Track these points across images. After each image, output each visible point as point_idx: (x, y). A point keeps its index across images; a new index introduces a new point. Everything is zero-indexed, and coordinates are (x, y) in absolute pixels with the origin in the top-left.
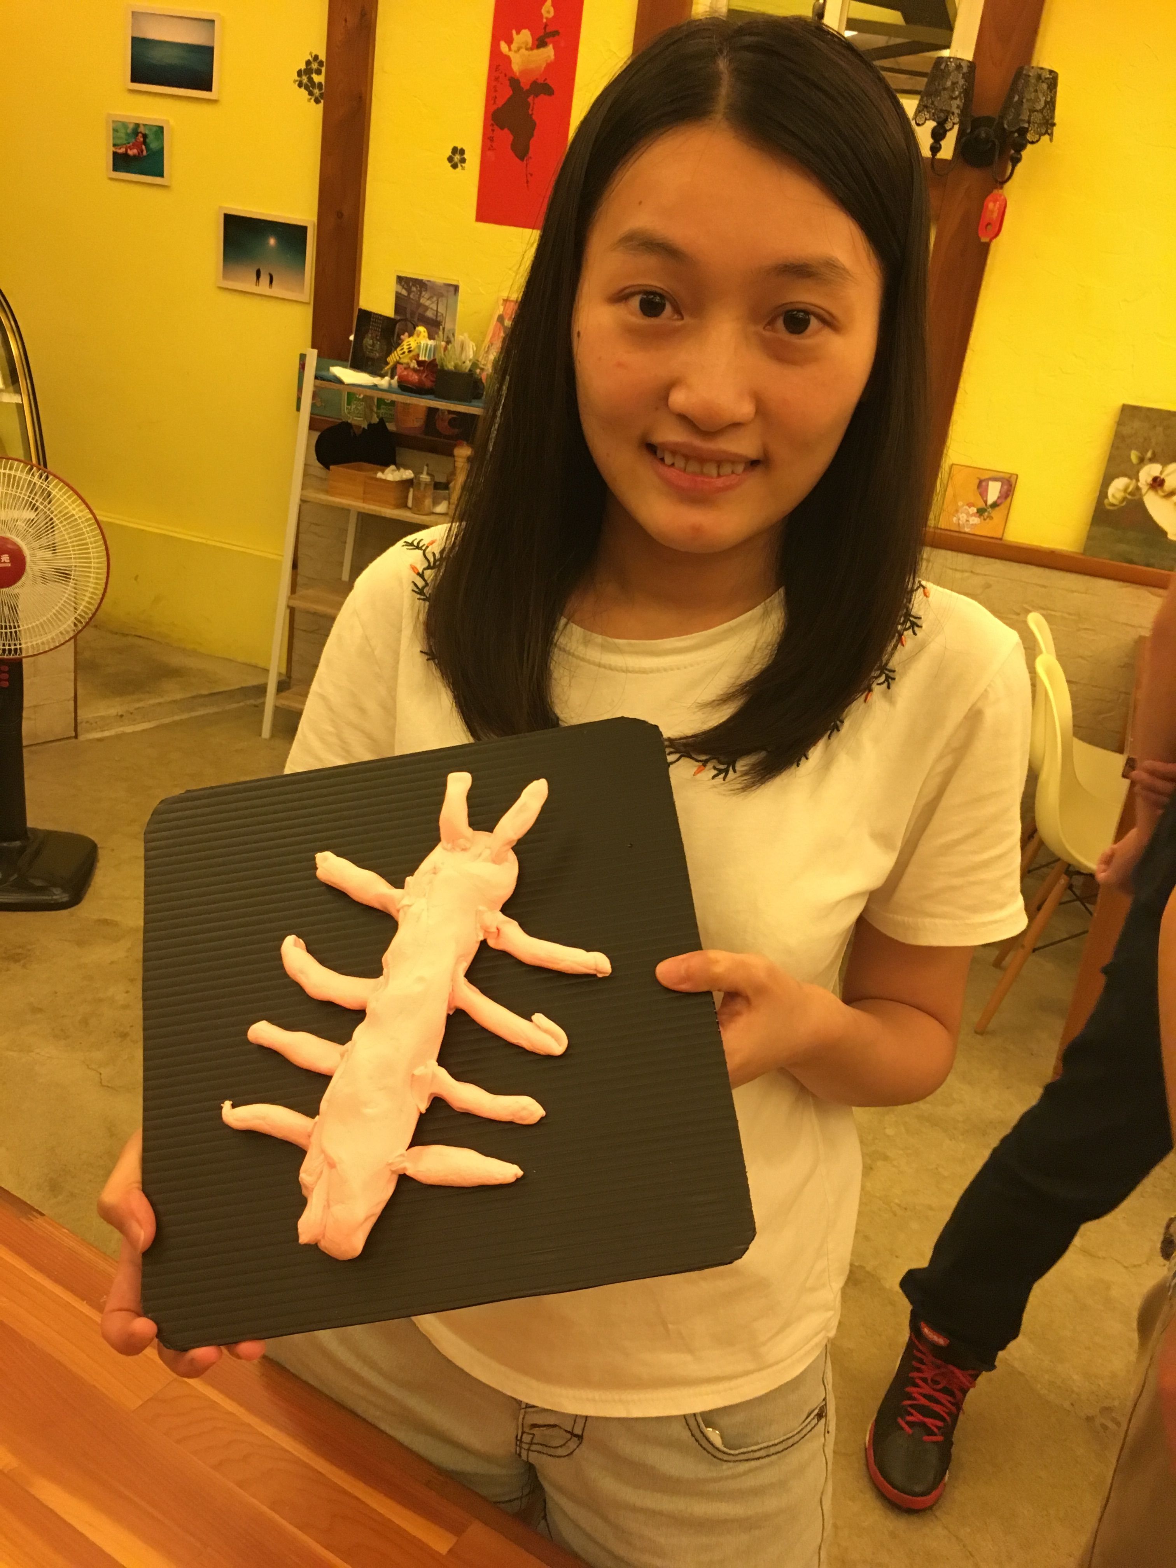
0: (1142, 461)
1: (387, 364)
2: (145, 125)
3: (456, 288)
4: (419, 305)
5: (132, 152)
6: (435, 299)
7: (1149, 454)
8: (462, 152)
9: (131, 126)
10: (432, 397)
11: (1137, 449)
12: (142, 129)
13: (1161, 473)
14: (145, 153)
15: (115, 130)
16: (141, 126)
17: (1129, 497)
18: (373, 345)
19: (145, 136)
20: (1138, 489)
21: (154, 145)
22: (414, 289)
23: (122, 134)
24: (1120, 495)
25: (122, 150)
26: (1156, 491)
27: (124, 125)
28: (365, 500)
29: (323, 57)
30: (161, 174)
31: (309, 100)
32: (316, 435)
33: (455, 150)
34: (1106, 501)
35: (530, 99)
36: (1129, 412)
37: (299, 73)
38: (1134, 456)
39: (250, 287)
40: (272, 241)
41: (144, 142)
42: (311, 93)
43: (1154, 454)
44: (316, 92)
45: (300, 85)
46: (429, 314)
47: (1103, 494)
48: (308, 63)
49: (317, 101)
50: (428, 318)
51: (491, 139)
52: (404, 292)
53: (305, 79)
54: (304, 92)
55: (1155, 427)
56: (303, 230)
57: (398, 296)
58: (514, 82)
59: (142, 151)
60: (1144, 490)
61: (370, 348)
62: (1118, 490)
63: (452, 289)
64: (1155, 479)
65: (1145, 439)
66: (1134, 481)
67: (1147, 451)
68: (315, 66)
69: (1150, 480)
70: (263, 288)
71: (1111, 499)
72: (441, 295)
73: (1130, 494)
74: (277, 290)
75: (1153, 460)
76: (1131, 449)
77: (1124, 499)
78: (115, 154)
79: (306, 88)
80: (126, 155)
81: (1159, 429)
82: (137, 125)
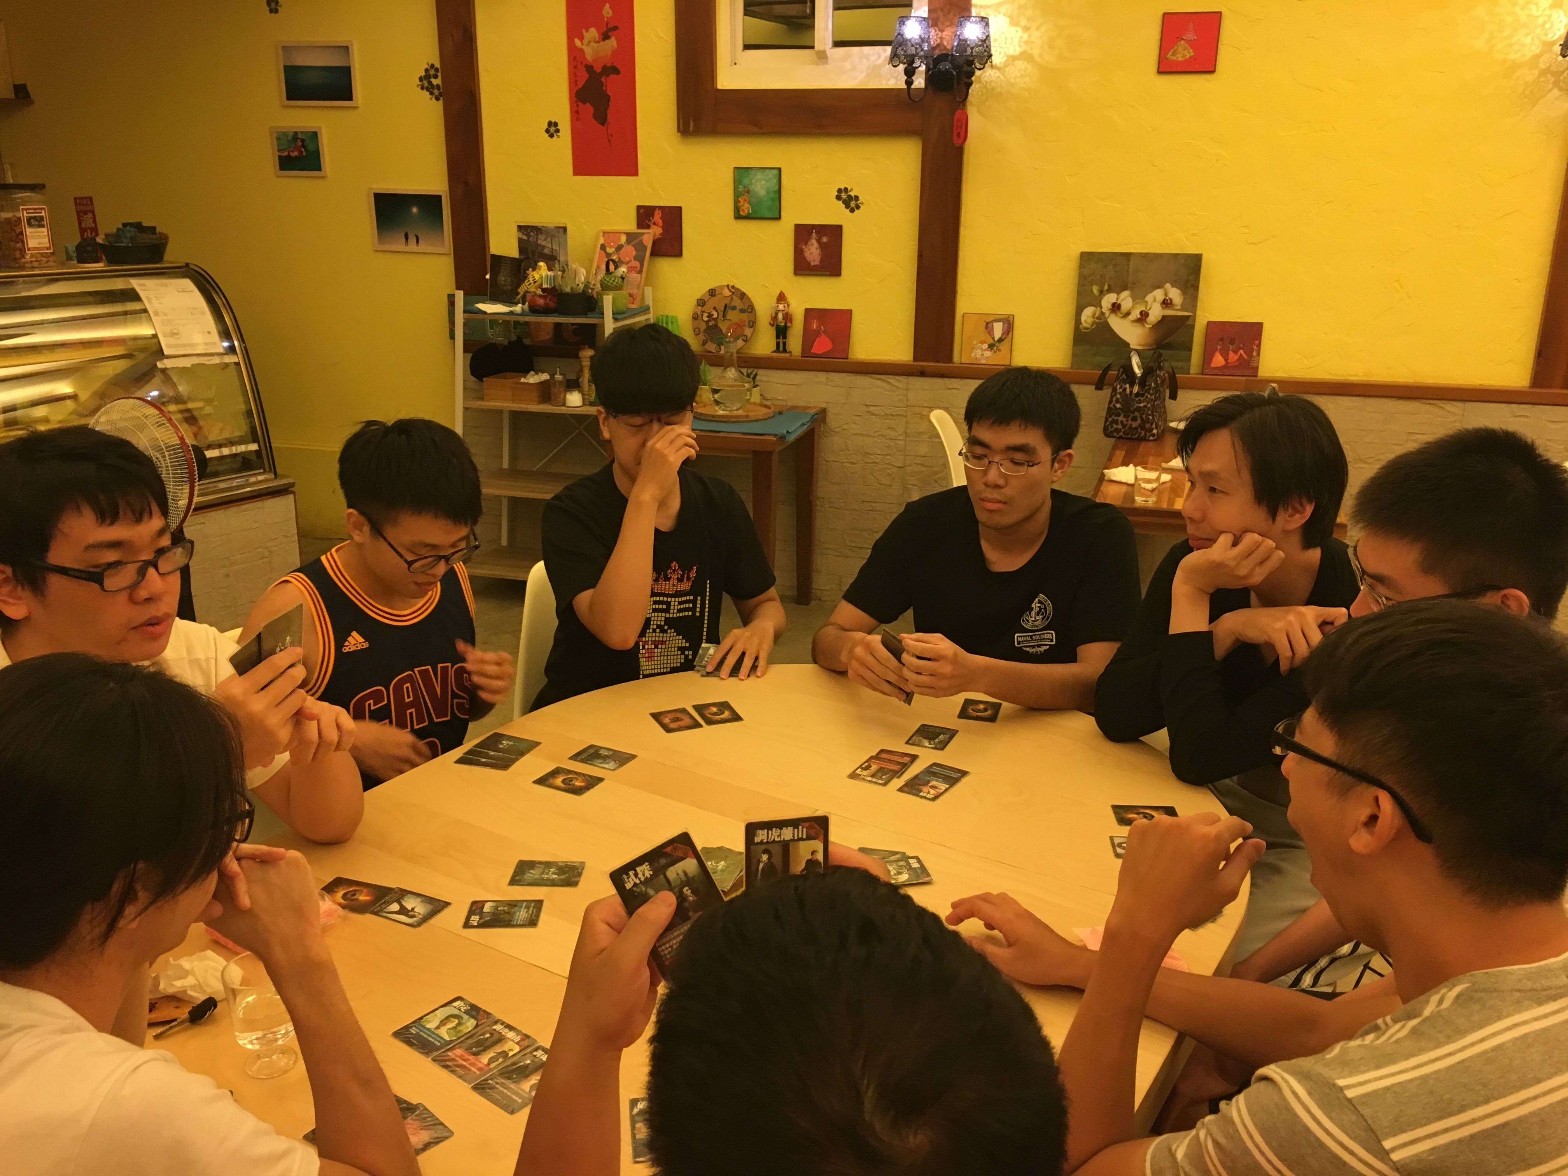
0: (1102, 292)
1: (519, 293)
2: (302, 132)
3: (565, 229)
4: (538, 245)
5: (295, 154)
6: (549, 239)
7: (1106, 287)
8: (556, 124)
9: (291, 134)
10: (557, 315)
11: (1096, 284)
12: (300, 136)
13: (1117, 299)
14: (304, 153)
15: (278, 139)
16: (299, 134)
17: (1097, 321)
18: (505, 281)
19: (303, 141)
20: (1102, 314)
21: (311, 147)
22: (532, 234)
23: (284, 141)
24: (1090, 320)
25: (286, 154)
26: (1116, 314)
27: (285, 134)
28: (513, 401)
29: (437, 65)
30: (319, 169)
31: (431, 99)
32: (470, 356)
33: (550, 124)
34: (1081, 326)
35: (603, 79)
36: (1086, 258)
37: (421, 79)
38: (1095, 290)
39: (402, 247)
40: (415, 210)
41: (303, 146)
42: (432, 94)
43: (1109, 286)
44: (436, 92)
45: (422, 88)
46: (546, 251)
47: (1078, 322)
48: (427, 70)
49: (437, 99)
50: (546, 254)
51: (577, 112)
52: (525, 237)
53: (426, 84)
54: (426, 93)
55: (1106, 266)
56: (439, 197)
57: (520, 241)
58: (589, 68)
59: (302, 152)
60: (1107, 315)
61: (503, 283)
62: (1088, 316)
63: (561, 231)
64: (1114, 305)
65: (1101, 276)
66: (1099, 309)
67: (1104, 285)
68: (432, 72)
69: (1110, 306)
70: (412, 246)
71: (1084, 325)
72: (554, 236)
73: (1097, 318)
74: (423, 247)
75: (1110, 291)
76: (1092, 285)
77: (1094, 323)
78: (280, 157)
79: (428, 90)
80: (289, 156)
81: (1110, 267)
82: (296, 133)
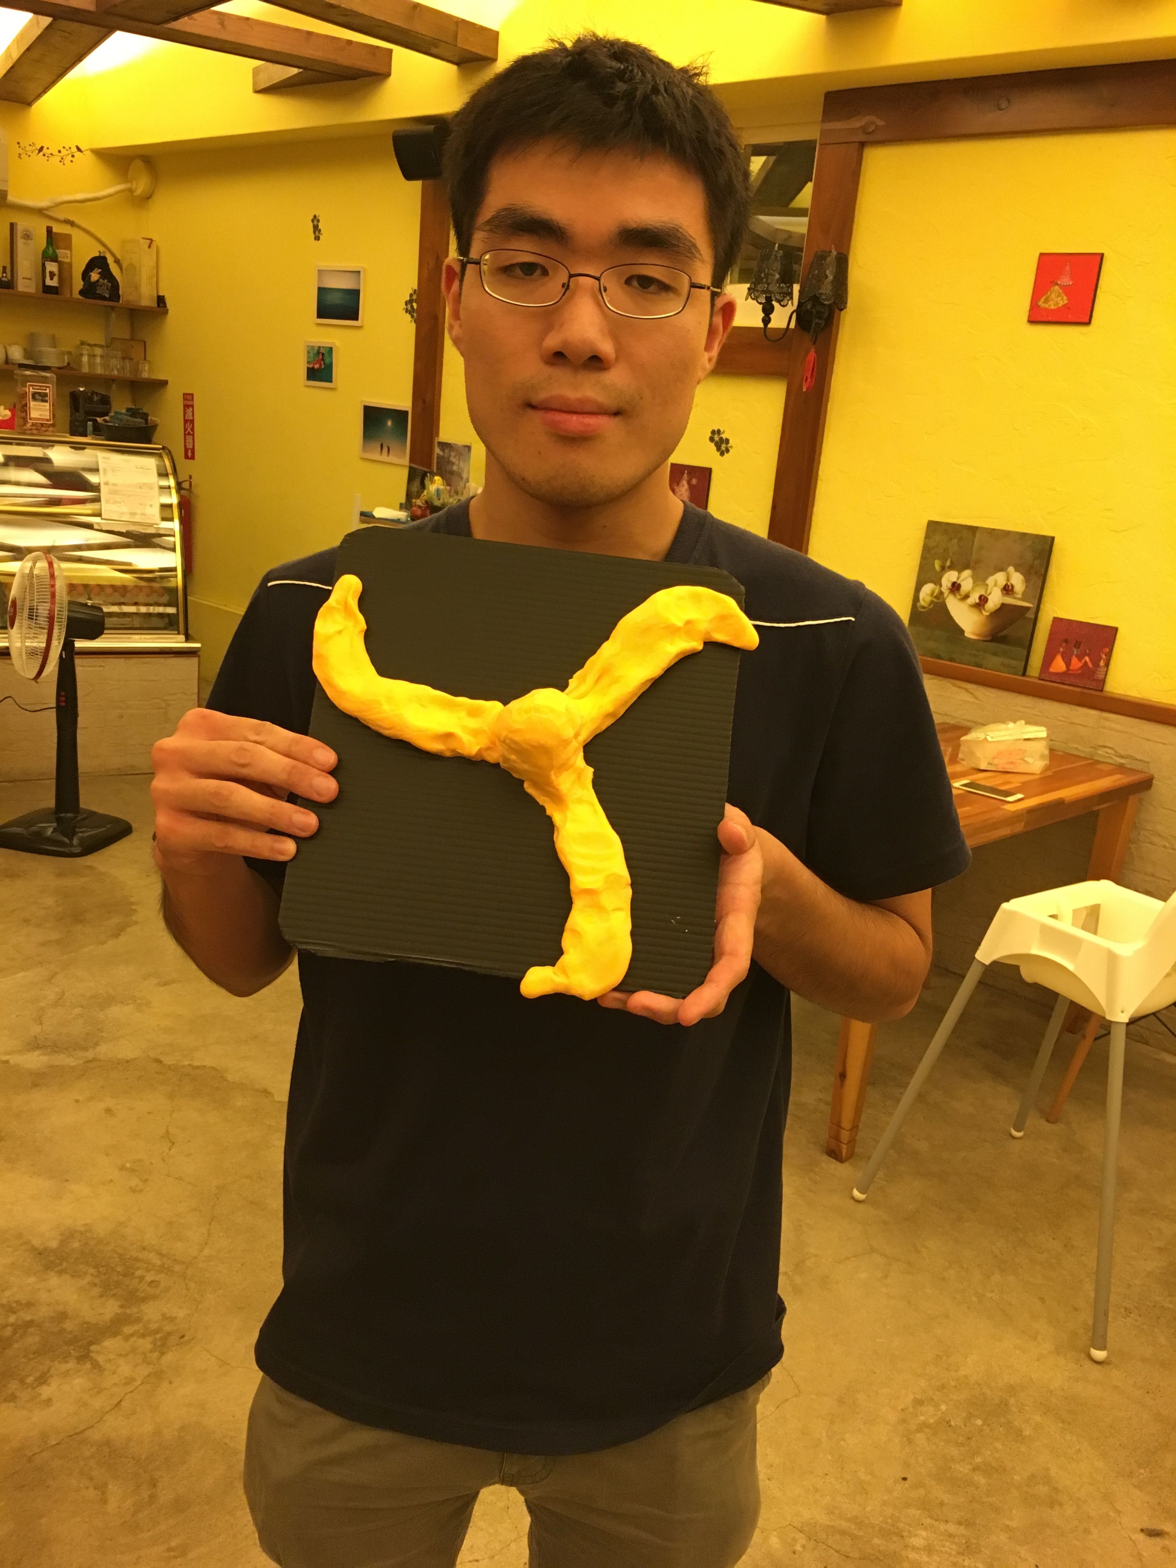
0: (943, 569)
2: (323, 347)
3: (469, 448)
4: (449, 462)
5: (316, 366)
6: (458, 457)
7: (948, 563)
9: (316, 348)
11: (939, 559)
12: (322, 350)
13: (958, 578)
14: (323, 367)
15: (308, 352)
16: (322, 349)
17: (935, 600)
19: (323, 354)
20: (941, 593)
21: (327, 361)
22: (447, 450)
23: (311, 355)
24: (929, 599)
25: (311, 366)
26: (955, 595)
27: (313, 347)
29: (417, 291)
30: (330, 381)
31: (411, 322)
34: (918, 604)
36: (933, 527)
37: (406, 303)
38: (937, 565)
39: (378, 456)
40: (389, 423)
41: (323, 359)
42: (412, 317)
43: (951, 562)
44: (415, 315)
45: (406, 312)
46: (454, 468)
47: (916, 599)
48: (411, 295)
49: (414, 321)
52: (442, 453)
53: (409, 307)
54: (408, 316)
55: (951, 539)
56: (407, 412)
59: (321, 365)
60: (946, 595)
62: (927, 594)
64: (954, 584)
65: (944, 550)
66: (938, 587)
67: (946, 560)
68: (414, 297)
69: (950, 585)
71: (922, 603)
73: (935, 597)
74: (391, 458)
75: (951, 568)
76: (935, 559)
77: (932, 602)
78: (308, 368)
79: (410, 314)
80: (313, 368)
81: (955, 541)
82: (319, 347)
